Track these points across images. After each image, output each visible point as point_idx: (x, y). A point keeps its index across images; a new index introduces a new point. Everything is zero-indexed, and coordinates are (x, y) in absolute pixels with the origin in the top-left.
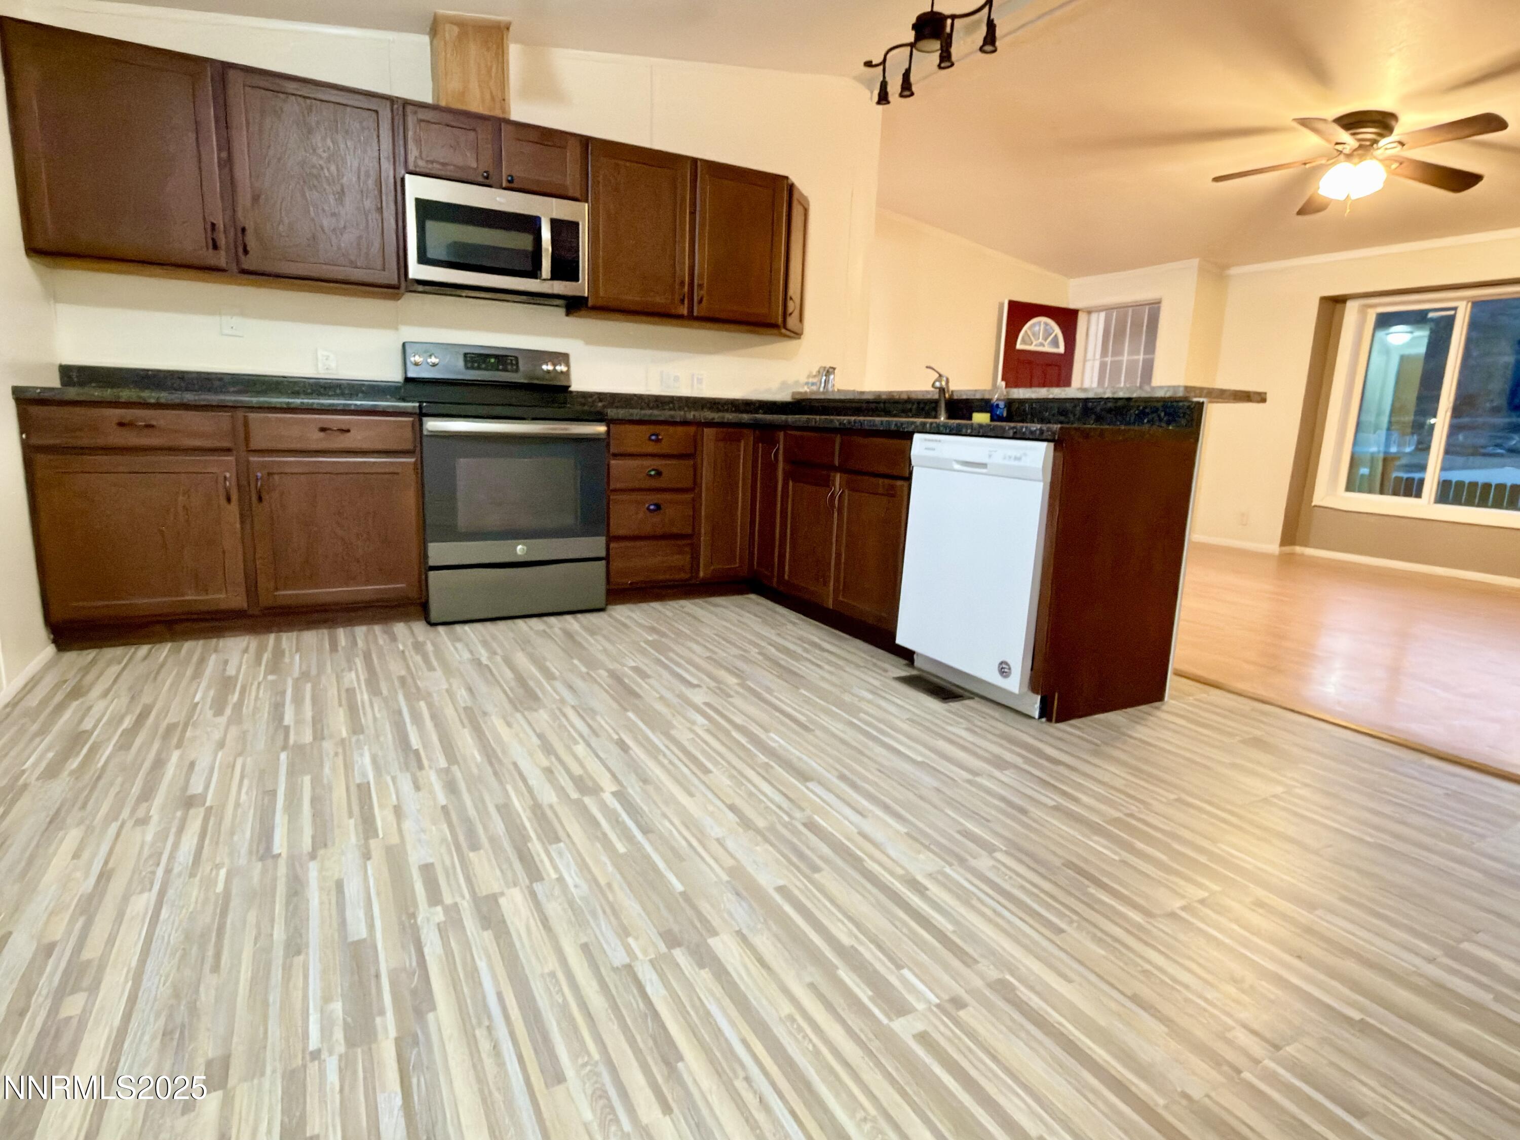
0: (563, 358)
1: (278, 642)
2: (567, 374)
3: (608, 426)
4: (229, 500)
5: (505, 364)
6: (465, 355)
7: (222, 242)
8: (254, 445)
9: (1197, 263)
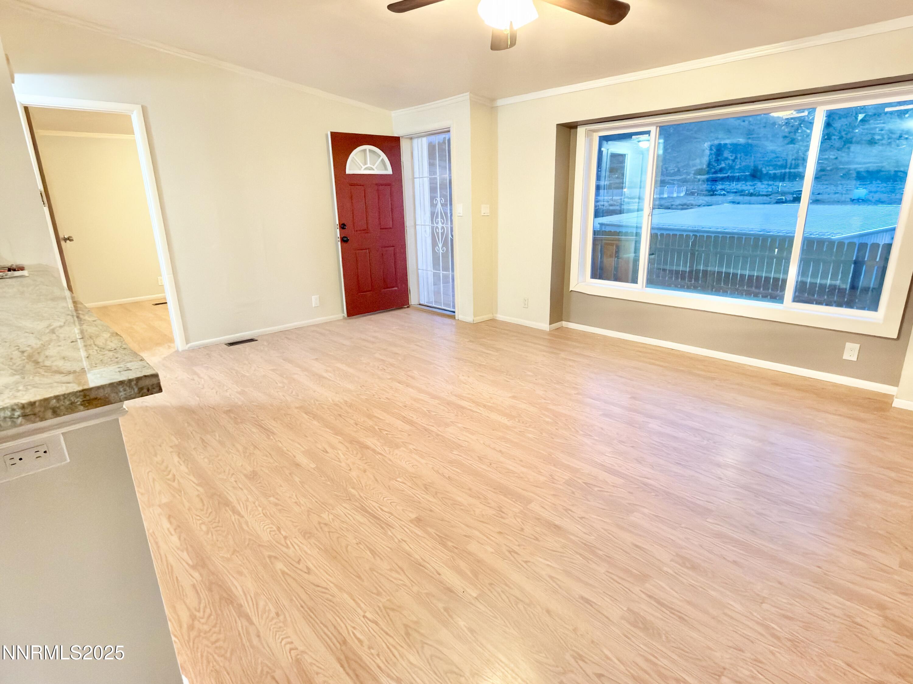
9: (468, 97)
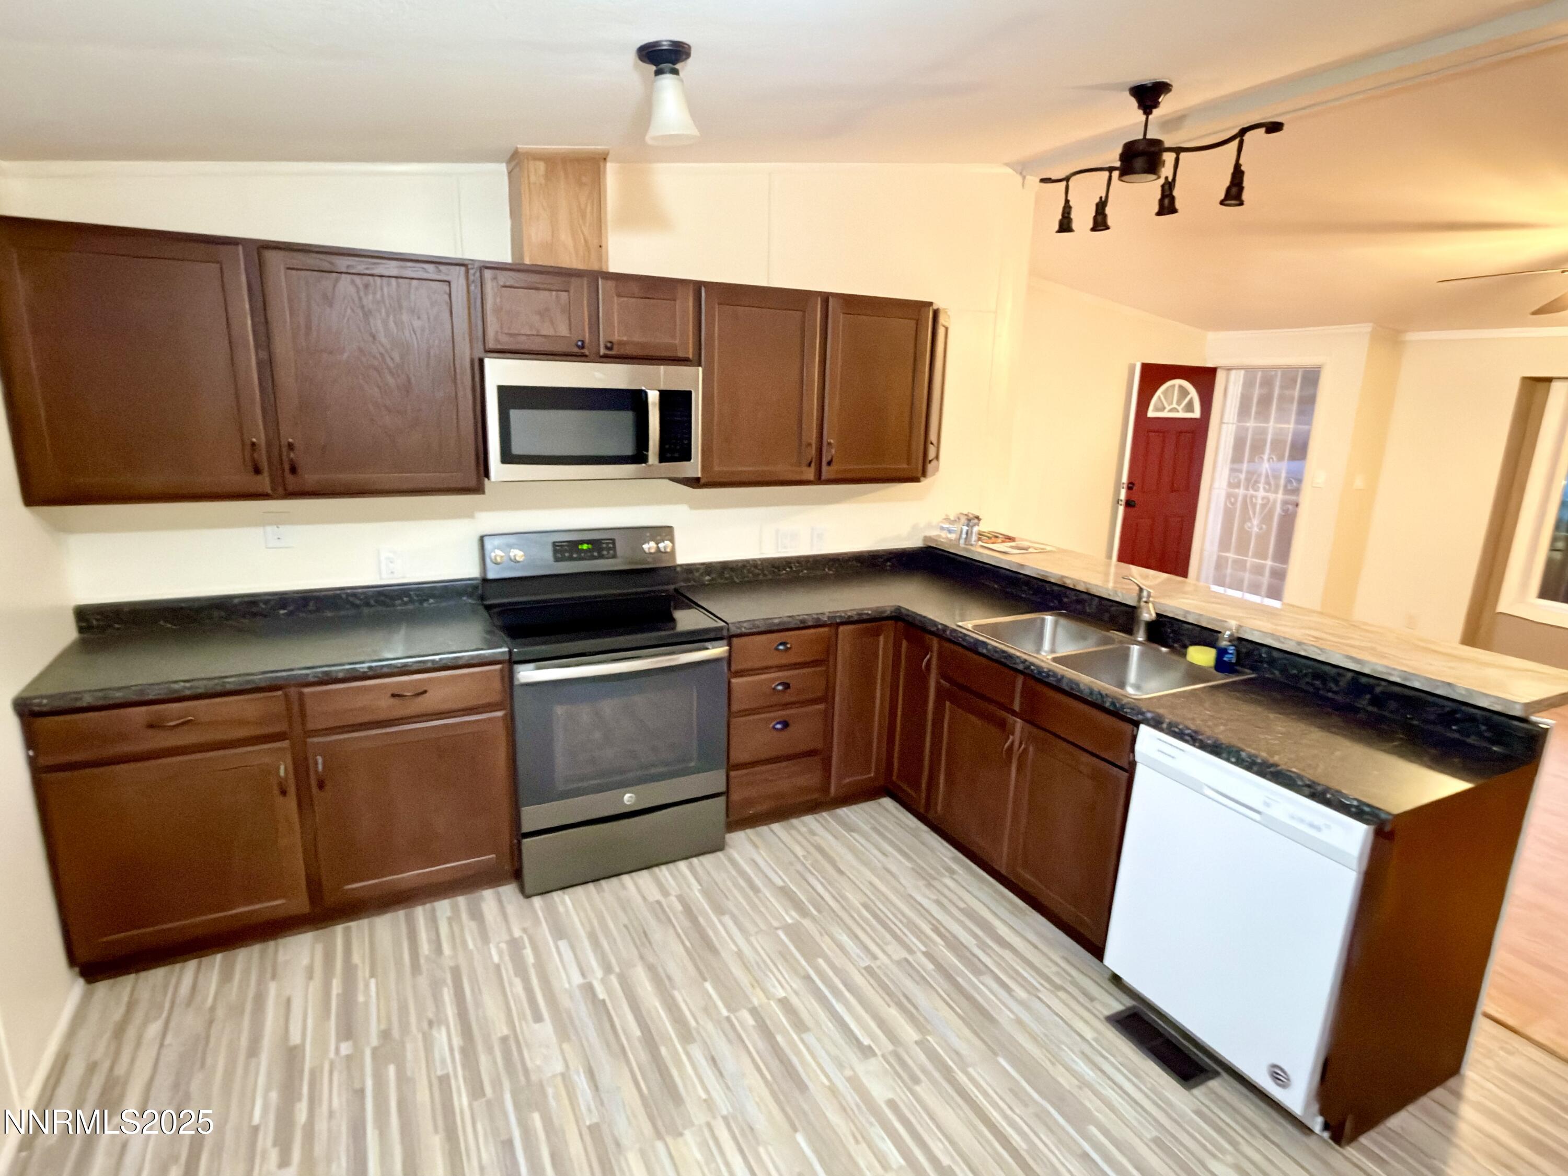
0: (664, 532)
1: (347, 932)
2: (672, 553)
3: (730, 645)
4: (284, 793)
5: (600, 550)
6: (554, 544)
7: (264, 465)
8: (311, 726)
9: (1369, 329)
